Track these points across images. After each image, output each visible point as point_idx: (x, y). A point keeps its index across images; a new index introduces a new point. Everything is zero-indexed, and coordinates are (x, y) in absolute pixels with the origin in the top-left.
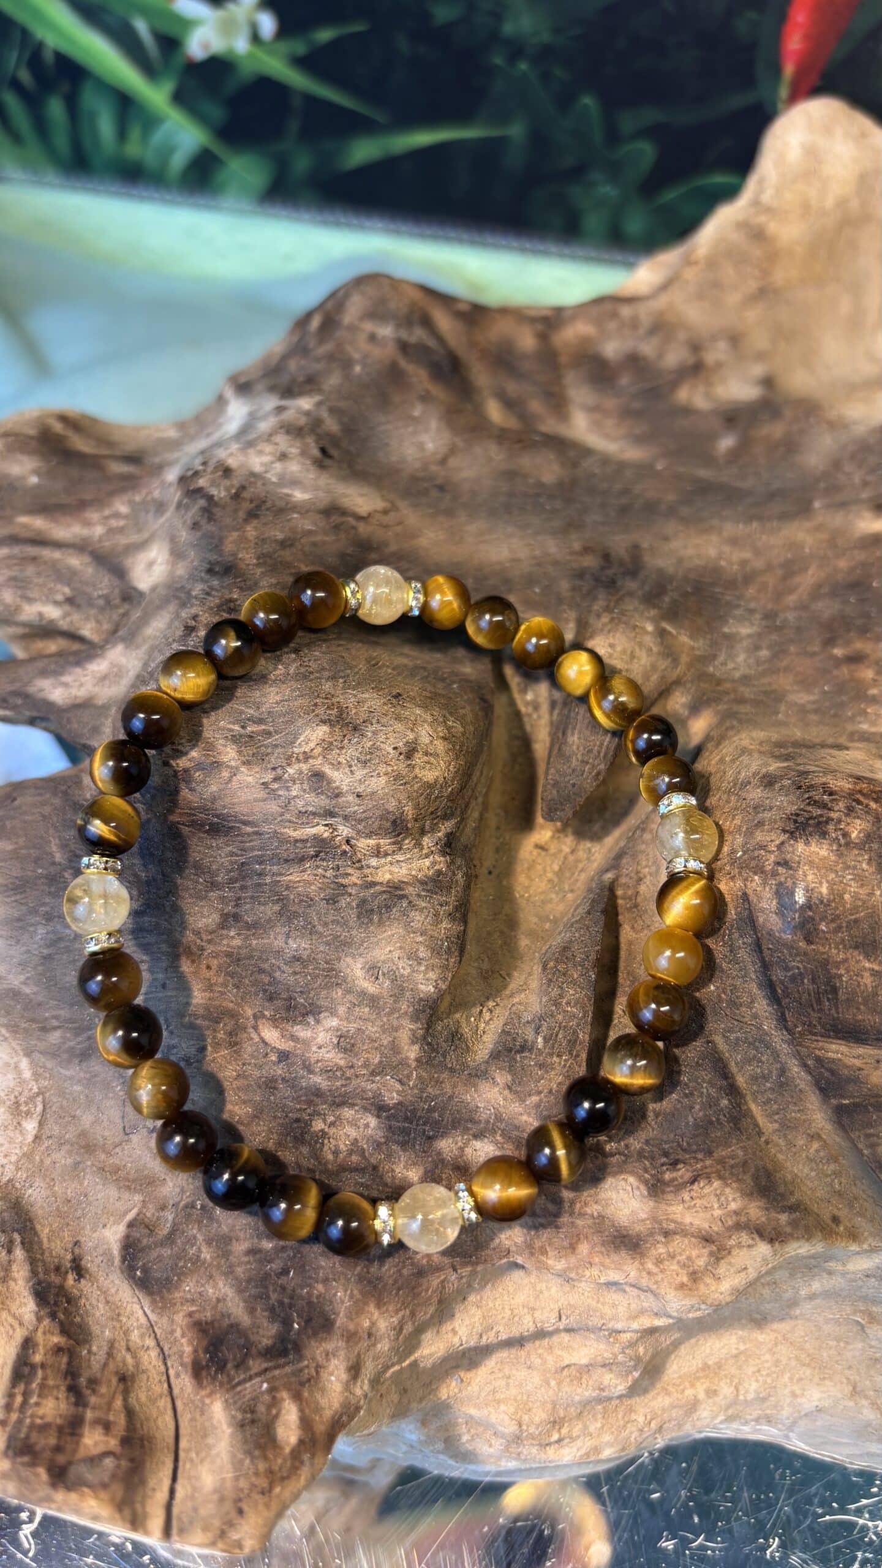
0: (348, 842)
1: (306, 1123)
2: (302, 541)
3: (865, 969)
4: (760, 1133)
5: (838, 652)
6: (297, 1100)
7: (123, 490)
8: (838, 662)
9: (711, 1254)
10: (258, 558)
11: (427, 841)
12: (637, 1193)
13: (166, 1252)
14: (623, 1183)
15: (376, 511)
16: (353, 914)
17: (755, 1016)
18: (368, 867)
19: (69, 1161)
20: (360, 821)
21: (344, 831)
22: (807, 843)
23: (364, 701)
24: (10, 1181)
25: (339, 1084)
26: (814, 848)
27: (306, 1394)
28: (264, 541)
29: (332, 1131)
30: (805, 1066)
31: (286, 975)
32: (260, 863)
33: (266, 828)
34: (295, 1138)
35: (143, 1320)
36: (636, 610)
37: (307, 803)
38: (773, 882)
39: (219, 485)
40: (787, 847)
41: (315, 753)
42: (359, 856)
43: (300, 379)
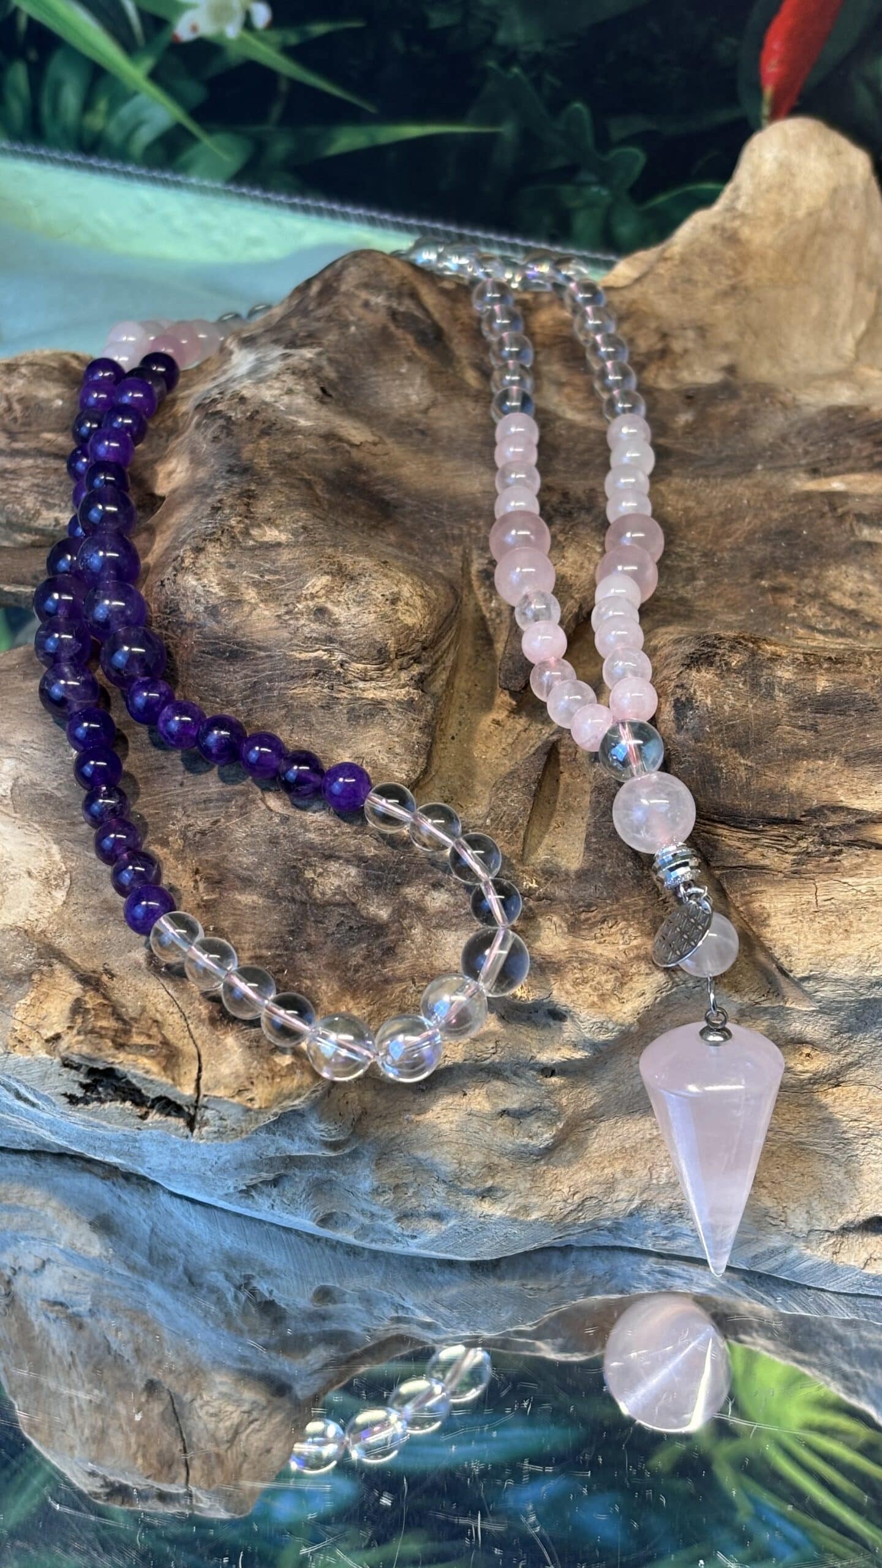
1: (300, 870)
2: (307, 456)
3: (741, 764)
5: (764, 583)
6: (295, 851)
8: (763, 591)
9: (616, 978)
10: (271, 464)
11: (404, 676)
12: (559, 930)
14: (549, 923)
15: (367, 442)
16: (344, 717)
18: (357, 688)
19: (94, 919)
20: (353, 647)
21: (339, 656)
22: (698, 671)
23: (359, 562)
24: (42, 932)
26: (703, 673)
28: (275, 452)
29: (320, 880)
32: (270, 681)
33: (277, 652)
34: (292, 879)
35: (168, 998)
37: (312, 631)
38: (672, 699)
39: (235, 410)
40: (684, 675)
41: (320, 594)
42: (350, 678)
43: (302, 334)
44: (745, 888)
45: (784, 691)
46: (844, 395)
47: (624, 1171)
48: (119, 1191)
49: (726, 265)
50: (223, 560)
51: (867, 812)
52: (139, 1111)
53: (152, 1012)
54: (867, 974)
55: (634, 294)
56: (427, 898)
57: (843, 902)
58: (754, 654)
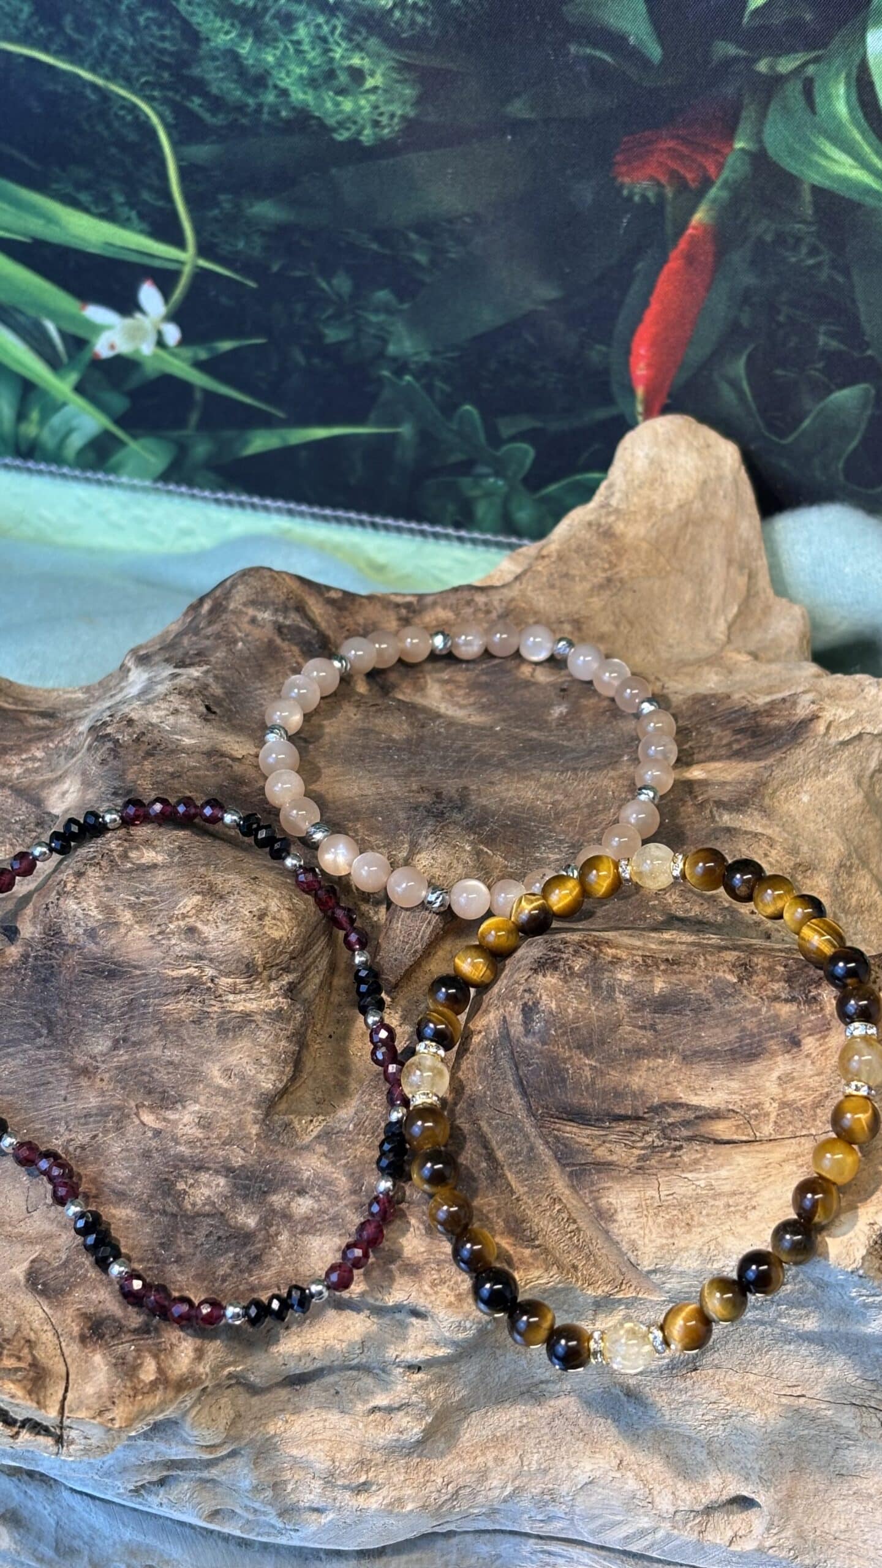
0: (212, 981)
1: (172, 1182)
2: (189, 774)
3: (586, 1065)
4: (512, 1192)
6: (166, 1164)
7: (40, 739)
10: (153, 784)
11: (273, 986)
12: (418, 1232)
13: (62, 1273)
14: (408, 1226)
15: (246, 754)
16: (214, 1030)
17: (512, 1108)
18: (227, 1001)
20: (221, 963)
21: (210, 972)
22: (544, 976)
23: (229, 880)
25: (197, 1151)
26: (549, 978)
27: (162, 1357)
28: (158, 772)
29: (191, 1191)
30: (547, 1143)
31: (162, 1076)
32: (146, 998)
33: (151, 971)
34: (164, 1191)
35: (43, 1315)
36: (458, 833)
37: (183, 950)
38: (520, 1003)
39: (123, 732)
40: (532, 980)
41: (190, 914)
42: (220, 992)
43: (191, 652)
44: (593, 1184)
45: (624, 993)
46: (711, 682)
47: (496, 1459)
48: (24, 1487)
49: (602, 559)
50: (102, 884)
51: (705, 1108)
52: (9, 1432)
53: (26, 1332)
54: (709, 1266)
55: (514, 592)
56: (293, 1204)
57: (684, 1196)
58: (595, 958)
